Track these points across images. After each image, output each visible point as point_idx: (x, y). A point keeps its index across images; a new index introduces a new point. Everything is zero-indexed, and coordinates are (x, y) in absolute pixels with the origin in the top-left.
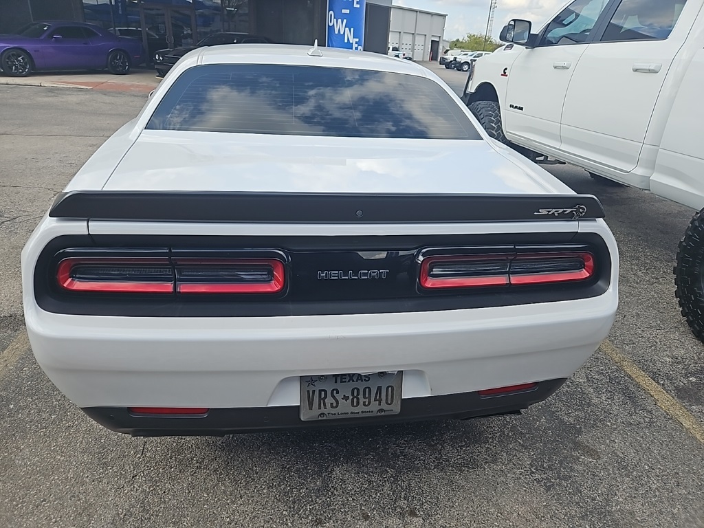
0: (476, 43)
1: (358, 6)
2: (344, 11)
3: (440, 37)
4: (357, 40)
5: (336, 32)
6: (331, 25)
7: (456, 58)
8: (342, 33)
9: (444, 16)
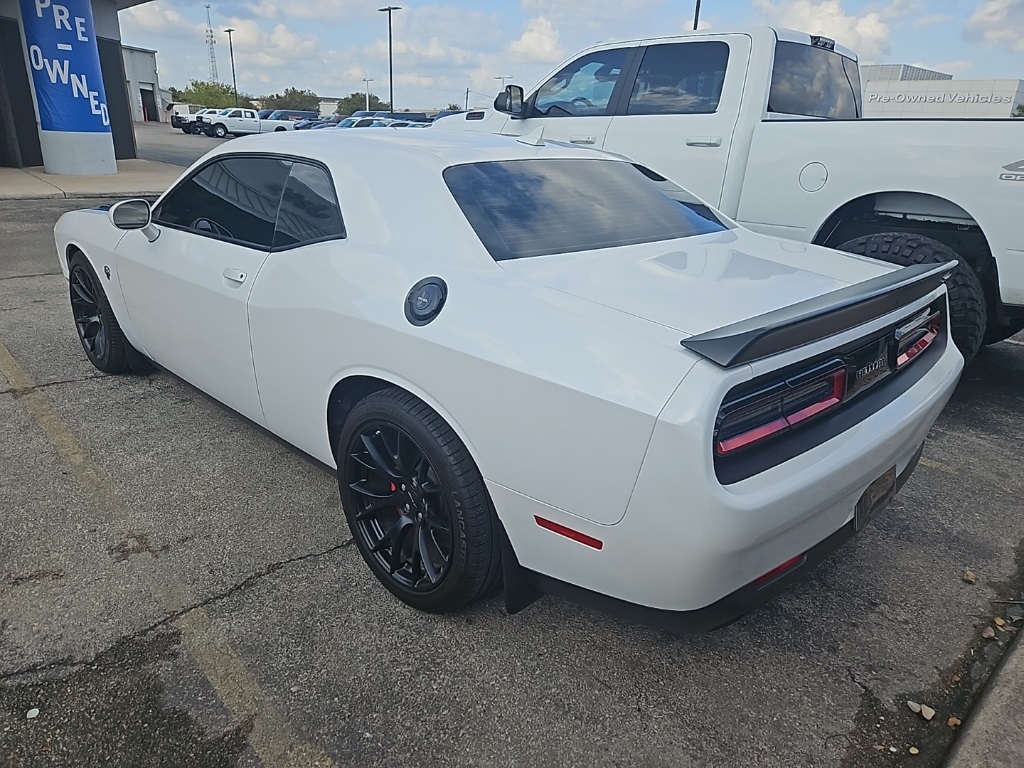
0: (210, 94)
1: (86, 39)
2: (61, 46)
3: (153, 85)
4: (96, 94)
5: (54, 80)
6: (39, 68)
7: (201, 118)
8: (65, 81)
9: (153, 53)
